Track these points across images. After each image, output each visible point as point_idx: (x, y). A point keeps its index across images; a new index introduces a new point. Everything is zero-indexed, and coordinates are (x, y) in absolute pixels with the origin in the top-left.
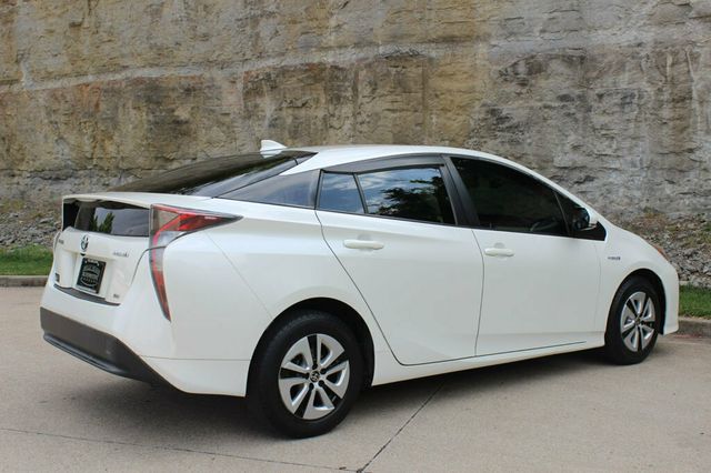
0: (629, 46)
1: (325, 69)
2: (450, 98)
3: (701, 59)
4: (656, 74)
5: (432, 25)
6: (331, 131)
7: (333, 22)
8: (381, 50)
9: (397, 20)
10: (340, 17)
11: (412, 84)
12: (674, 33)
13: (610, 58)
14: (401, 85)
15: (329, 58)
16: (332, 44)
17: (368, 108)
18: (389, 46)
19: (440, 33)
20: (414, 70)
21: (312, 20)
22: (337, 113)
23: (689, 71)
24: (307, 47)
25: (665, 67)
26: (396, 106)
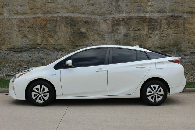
1: (146, 19)
2: (192, 30)
5: (185, 8)
6: (150, 39)
7: (150, 4)
8: (168, 14)
9: (174, 5)
10: (153, 2)
11: (180, 25)
14: (177, 26)
15: (148, 15)
16: (149, 11)
17: (166, 32)
18: (171, 13)
19: (188, 11)
20: (181, 21)
21: (142, 2)
22: (153, 33)
24: (139, 11)
26: (175, 32)
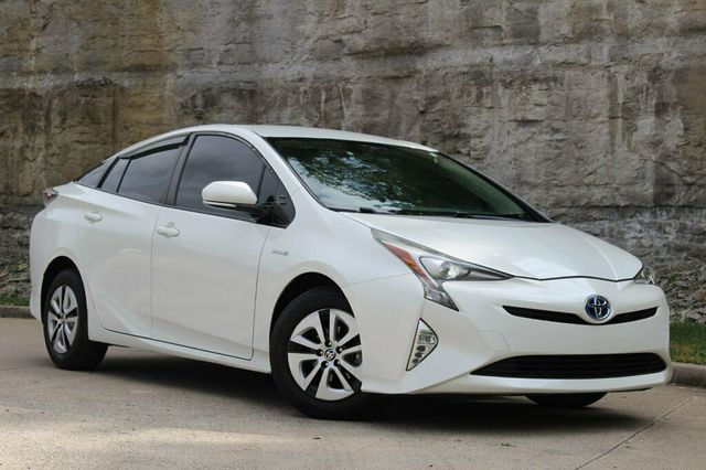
0: (292, 81)
1: (24, 96)
2: (138, 130)
3: (353, 96)
4: (313, 110)
5: (125, 52)
6: (27, 164)
7: (33, 46)
8: (76, 77)
9: (92, 46)
10: (40, 40)
11: (102, 115)
12: (331, 69)
13: (277, 92)
14: (91, 116)
15: (29, 84)
16: (32, 68)
17: (59, 139)
18: (84, 74)
19: (132, 61)
20: (104, 99)
21: (12, 42)
22: (31, 144)
23: (341, 108)
24: (8, 71)
25: (319, 103)
26: (85, 138)
